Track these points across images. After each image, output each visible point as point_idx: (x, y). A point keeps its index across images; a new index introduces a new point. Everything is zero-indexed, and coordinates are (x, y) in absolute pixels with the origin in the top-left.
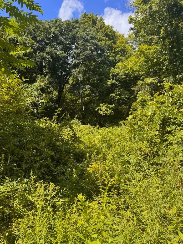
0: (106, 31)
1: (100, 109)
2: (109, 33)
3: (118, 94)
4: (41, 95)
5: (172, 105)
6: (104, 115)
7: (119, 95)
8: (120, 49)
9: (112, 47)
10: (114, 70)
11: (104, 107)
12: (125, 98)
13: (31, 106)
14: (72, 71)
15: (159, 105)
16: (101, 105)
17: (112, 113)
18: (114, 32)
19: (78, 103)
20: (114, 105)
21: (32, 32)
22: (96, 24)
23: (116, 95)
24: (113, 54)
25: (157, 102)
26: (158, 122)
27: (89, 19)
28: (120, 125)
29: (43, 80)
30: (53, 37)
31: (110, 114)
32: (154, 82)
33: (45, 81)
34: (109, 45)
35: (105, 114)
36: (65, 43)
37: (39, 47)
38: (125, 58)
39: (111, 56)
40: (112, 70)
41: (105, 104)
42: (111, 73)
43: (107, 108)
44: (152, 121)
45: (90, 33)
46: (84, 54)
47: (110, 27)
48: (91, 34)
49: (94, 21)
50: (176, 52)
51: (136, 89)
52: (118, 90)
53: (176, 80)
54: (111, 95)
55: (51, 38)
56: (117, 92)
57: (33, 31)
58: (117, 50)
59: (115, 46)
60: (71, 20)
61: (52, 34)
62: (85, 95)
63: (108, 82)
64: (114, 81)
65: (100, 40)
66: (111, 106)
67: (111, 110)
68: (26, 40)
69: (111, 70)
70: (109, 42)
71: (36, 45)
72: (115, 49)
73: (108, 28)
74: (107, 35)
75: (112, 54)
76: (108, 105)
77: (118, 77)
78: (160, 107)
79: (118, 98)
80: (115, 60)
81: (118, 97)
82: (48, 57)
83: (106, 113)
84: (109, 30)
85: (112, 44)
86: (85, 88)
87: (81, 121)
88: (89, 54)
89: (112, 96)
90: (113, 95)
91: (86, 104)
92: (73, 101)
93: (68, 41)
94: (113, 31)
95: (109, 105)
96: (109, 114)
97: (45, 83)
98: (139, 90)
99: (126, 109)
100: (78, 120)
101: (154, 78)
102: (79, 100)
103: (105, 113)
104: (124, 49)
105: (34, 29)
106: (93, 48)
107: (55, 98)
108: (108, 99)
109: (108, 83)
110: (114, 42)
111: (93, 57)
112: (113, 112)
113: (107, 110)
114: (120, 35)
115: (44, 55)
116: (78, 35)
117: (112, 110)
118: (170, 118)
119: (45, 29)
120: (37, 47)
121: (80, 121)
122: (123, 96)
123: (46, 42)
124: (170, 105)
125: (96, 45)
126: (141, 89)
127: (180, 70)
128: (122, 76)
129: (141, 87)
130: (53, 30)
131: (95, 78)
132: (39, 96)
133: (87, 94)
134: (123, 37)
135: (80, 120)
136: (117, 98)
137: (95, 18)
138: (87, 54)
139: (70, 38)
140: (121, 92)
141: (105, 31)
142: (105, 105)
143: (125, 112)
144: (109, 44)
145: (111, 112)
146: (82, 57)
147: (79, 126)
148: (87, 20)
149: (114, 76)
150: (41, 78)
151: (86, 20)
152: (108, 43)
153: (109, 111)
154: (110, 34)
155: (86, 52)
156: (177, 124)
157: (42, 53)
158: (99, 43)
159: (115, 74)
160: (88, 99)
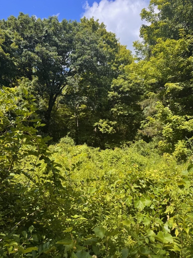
0: (108, 38)
1: (100, 125)
2: (111, 40)
3: (120, 109)
4: (22, 102)
6: (104, 133)
7: (122, 110)
8: (123, 59)
9: (114, 56)
10: (116, 81)
11: (104, 123)
12: (127, 114)
13: (7, 116)
14: (67, 78)
16: (101, 121)
17: (114, 131)
18: (116, 41)
19: (72, 118)
20: (115, 122)
21: (19, 27)
22: (97, 30)
23: (118, 110)
24: (116, 64)
27: (89, 24)
29: (27, 84)
30: (45, 36)
31: (111, 132)
33: (30, 85)
36: (60, 45)
37: (27, 45)
39: (112, 65)
40: (114, 81)
41: (106, 120)
42: (112, 84)
43: (107, 125)
45: (90, 37)
46: (82, 58)
47: (112, 35)
49: (95, 26)
51: (142, 103)
52: (121, 105)
55: (43, 37)
56: (119, 107)
57: (21, 26)
58: (119, 60)
59: (117, 55)
61: (44, 32)
62: (81, 110)
64: (116, 94)
65: (101, 47)
67: (112, 128)
68: (10, 34)
70: (110, 50)
71: (23, 42)
72: (117, 59)
73: (110, 35)
74: (108, 42)
75: (114, 64)
76: (109, 122)
77: (121, 89)
80: (117, 70)
81: (120, 112)
82: (37, 57)
84: (111, 38)
85: (115, 53)
86: (82, 100)
87: (74, 140)
88: (87, 59)
89: (113, 110)
90: (115, 110)
91: (81, 120)
92: (66, 116)
93: (63, 43)
94: (115, 39)
95: (111, 122)
97: (30, 88)
98: (146, 105)
100: (70, 138)
102: (73, 116)
103: (106, 131)
105: (21, 24)
106: (93, 53)
107: (41, 107)
108: (108, 114)
109: (109, 95)
111: (93, 63)
112: (114, 130)
113: (108, 127)
114: (122, 47)
115: (33, 55)
116: (76, 37)
117: (114, 128)
119: (35, 25)
120: (24, 45)
121: (72, 140)
122: (126, 112)
123: (36, 39)
125: (97, 50)
128: (125, 88)
130: (46, 28)
131: (93, 88)
132: (20, 103)
133: (83, 109)
135: (73, 138)
136: (119, 114)
137: (96, 24)
138: (86, 59)
140: (123, 107)
141: (106, 37)
142: (105, 121)
144: (111, 52)
145: (112, 130)
146: (80, 63)
147: (72, 146)
148: (87, 25)
149: (116, 89)
150: (26, 81)
151: (85, 24)
152: (110, 51)
153: (110, 129)
154: (113, 41)
155: (84, 56)
157: (30, 53)
159: (117, 85)
160: (84, 115)
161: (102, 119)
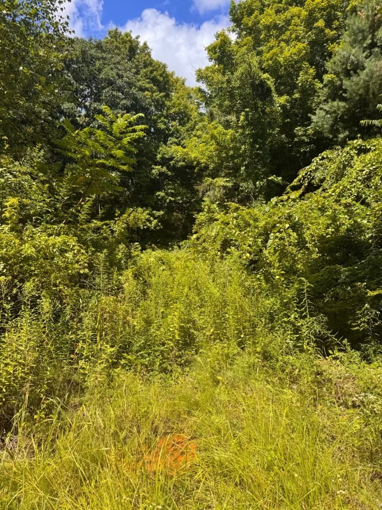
0: (155, 73)
2: (158, 77)
3: (171, 192)
5: (235, 227)
6: (144, 229)
7: (172, 195)
8: (177, 109)
9: (163, 104)
10: (165, 149)
11: (144, 214)
12: (181, 201)
15: (223, 226)
16: (140, 209)
17: (159, 226)
18: (167, 76)
20: (162, 213)
22: (136, 57)
23: (167, 194)
24: (165, 118)
25: (222, 222)
26: (219, 243)
27: (123, 43)
28: (170, 249)
31: (155, 227)
32: (227, 185)
34: (157, 101)
35: (145, 227)
38: (185, 128)
39: (161, 122)
40: (163, 148)
41: (147, 208)
42: (159, 153)
43: (149, 216)
44: (215, 242)
45: (124, 74)
48: (126, 77)
49: (133, 48)
50: (258, 149)
51: (201, 188)
52: (172, 186)
53: (256, 188)
54: (158, 193)
56: (168, 190)
58: (172, 111)
59: (168, 103)
60: (87, 40)
63: (154, 169)
64: (164, 169)
65: (142, 89)
66: (157, 213)
67: (156, 221)
69: (161, 148)
70: (158, 95)
72: (168, 109)
73: (157, 66)
74: (154, 81)
75: (162, 118)
76: (151, 211)
77: (171, 163)
78: (223, 228)
79: (170, 200)
80: (167, 130)
81: (170, 198)
83: (149, 225)
84: (160, 72)
85: (164, 99)
89: (159, 195)
90: (162, 194)
93: (82, 85)
94: (167, 74)
95: (154, 212)
96: (152, 228)
98: (205, 191)
99: (182, 219)
101: (228, 179)
103: (146, 225)
104: (184, 112)
108: (152, 200)
109: (153, 171)
110: (167, 96)
112: (159, 224)
113: (150, 220)
114: (177, 80)
116: (102, 76)
117: (159, 222)
118: (232, 240)
122: (179, 198)
124: (233, 227)
125: (135, 99)
126: (209, 190)
127: (261, 174)
128: (179, 162)
129: (210, 187)
134: (184, 84)
136: (168, 201)
137: (134, 44)
139: (86, 79)
140: (175, 190)
141: (152, 72)
142: (146, 210)
143: (179, 225)
144: (158, 99)
145: (157, 224)
148: (118, 45)
149: (165, 162)
151: (116, 43)
152: (157, 97)
153: (153, 223)
154: (161, 79)
156: (236, 245)
158: (140, 95)
159: (167, 157)
161: (142, 208)
